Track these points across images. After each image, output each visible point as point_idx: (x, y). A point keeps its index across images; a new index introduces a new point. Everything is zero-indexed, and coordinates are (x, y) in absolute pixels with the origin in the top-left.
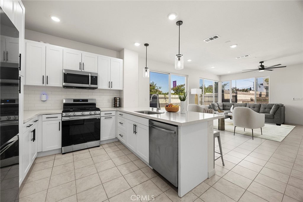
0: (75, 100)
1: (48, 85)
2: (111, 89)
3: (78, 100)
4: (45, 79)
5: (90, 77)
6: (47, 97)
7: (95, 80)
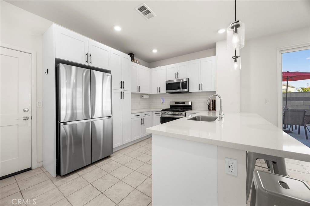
0: (176, 103)
1: (160, 93)
2: (202, 91)
3: (178, 103)
4: (159, 89)
5: (181, 83)
6: (163, 100)
7: (185, 85)
